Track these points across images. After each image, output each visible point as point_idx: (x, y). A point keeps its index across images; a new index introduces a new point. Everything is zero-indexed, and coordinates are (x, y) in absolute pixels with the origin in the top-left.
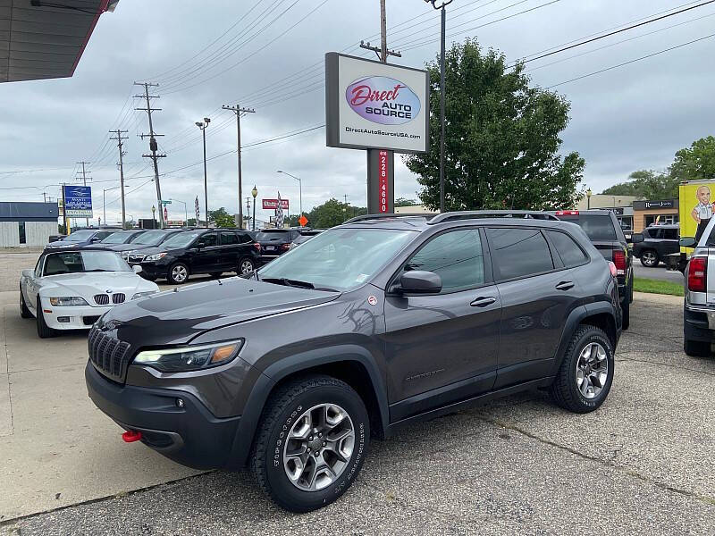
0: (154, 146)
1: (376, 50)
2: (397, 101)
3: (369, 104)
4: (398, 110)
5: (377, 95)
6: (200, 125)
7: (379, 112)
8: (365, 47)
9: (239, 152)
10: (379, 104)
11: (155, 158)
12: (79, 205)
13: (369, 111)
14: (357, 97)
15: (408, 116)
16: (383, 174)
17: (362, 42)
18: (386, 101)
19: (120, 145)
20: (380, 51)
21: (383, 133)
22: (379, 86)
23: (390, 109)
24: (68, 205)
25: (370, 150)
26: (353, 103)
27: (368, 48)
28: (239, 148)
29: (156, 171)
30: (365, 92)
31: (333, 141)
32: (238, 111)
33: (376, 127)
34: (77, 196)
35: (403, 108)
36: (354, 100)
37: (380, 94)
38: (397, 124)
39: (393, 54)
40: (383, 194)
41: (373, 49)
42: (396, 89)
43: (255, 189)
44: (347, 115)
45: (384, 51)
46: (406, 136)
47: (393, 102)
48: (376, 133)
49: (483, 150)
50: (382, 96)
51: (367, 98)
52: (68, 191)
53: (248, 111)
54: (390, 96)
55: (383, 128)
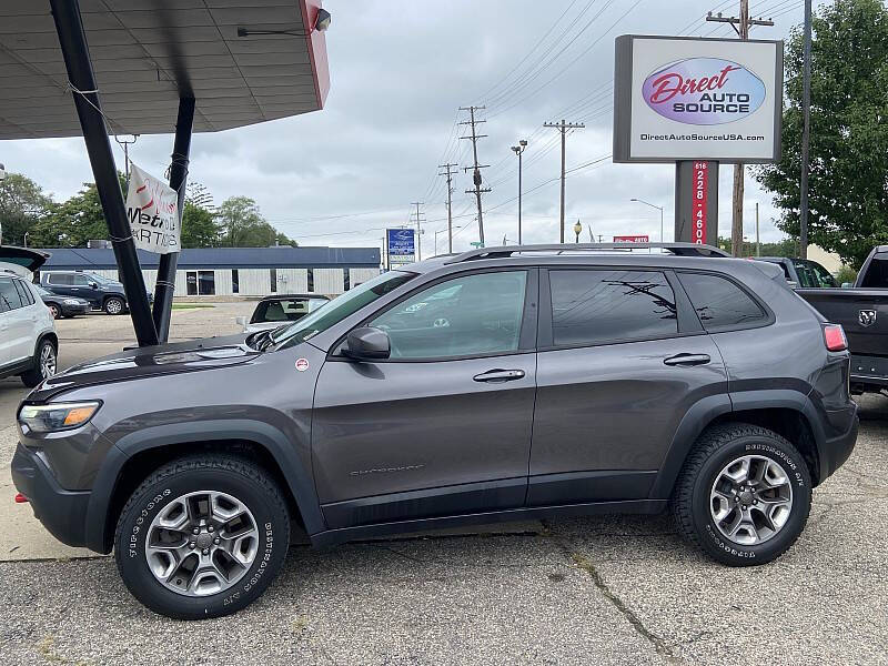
0: (477, 180)
1: (732, 21)
2: (726, 89)
3: (679, 98)
4: (726, 103)
5: (693, 84)
6: (517, 149)
7: (694, 108)
8: (714, 20)
9: (563, 178)
10: (696, 97)
11: (478, 192)
12: (403, 250)
13: (678, 108)
14: (661, 91)
15: (743, 109)
16: (700, 195)
17: (710, 14)
18: (706, 91)
19: (449, 181)
20: (738, 21)
21: (701, 138)
22: (695, 72)
23: (714, 103)
24: (393, 250)
25: (679, 163)
26: (653, 100)
27: (720, 19)
28: (563, 173)
29: (480, 208)
30: (674, 83)
31: (622, 153)
32: (563, 128)
33: (689, 130)
34: (400, 239)
35: (735, 98)
36: (656, 96)
37: (697, 83)
38: (726, 122)
39: (760, 23)
40: (699, 223)
41: (728, 20)
42: (724, 73)
43: (579, 224)
44: (644, 117)
45: (745, 21)
46: (740, 137)
47: (719, 93)
48: (688, 138)
49: (867, 151)
50: (700, 85)
51: (676, 91)
52: (393, 235)
53: (577, 126)
54: (714, 84)
55: (699, 131)
